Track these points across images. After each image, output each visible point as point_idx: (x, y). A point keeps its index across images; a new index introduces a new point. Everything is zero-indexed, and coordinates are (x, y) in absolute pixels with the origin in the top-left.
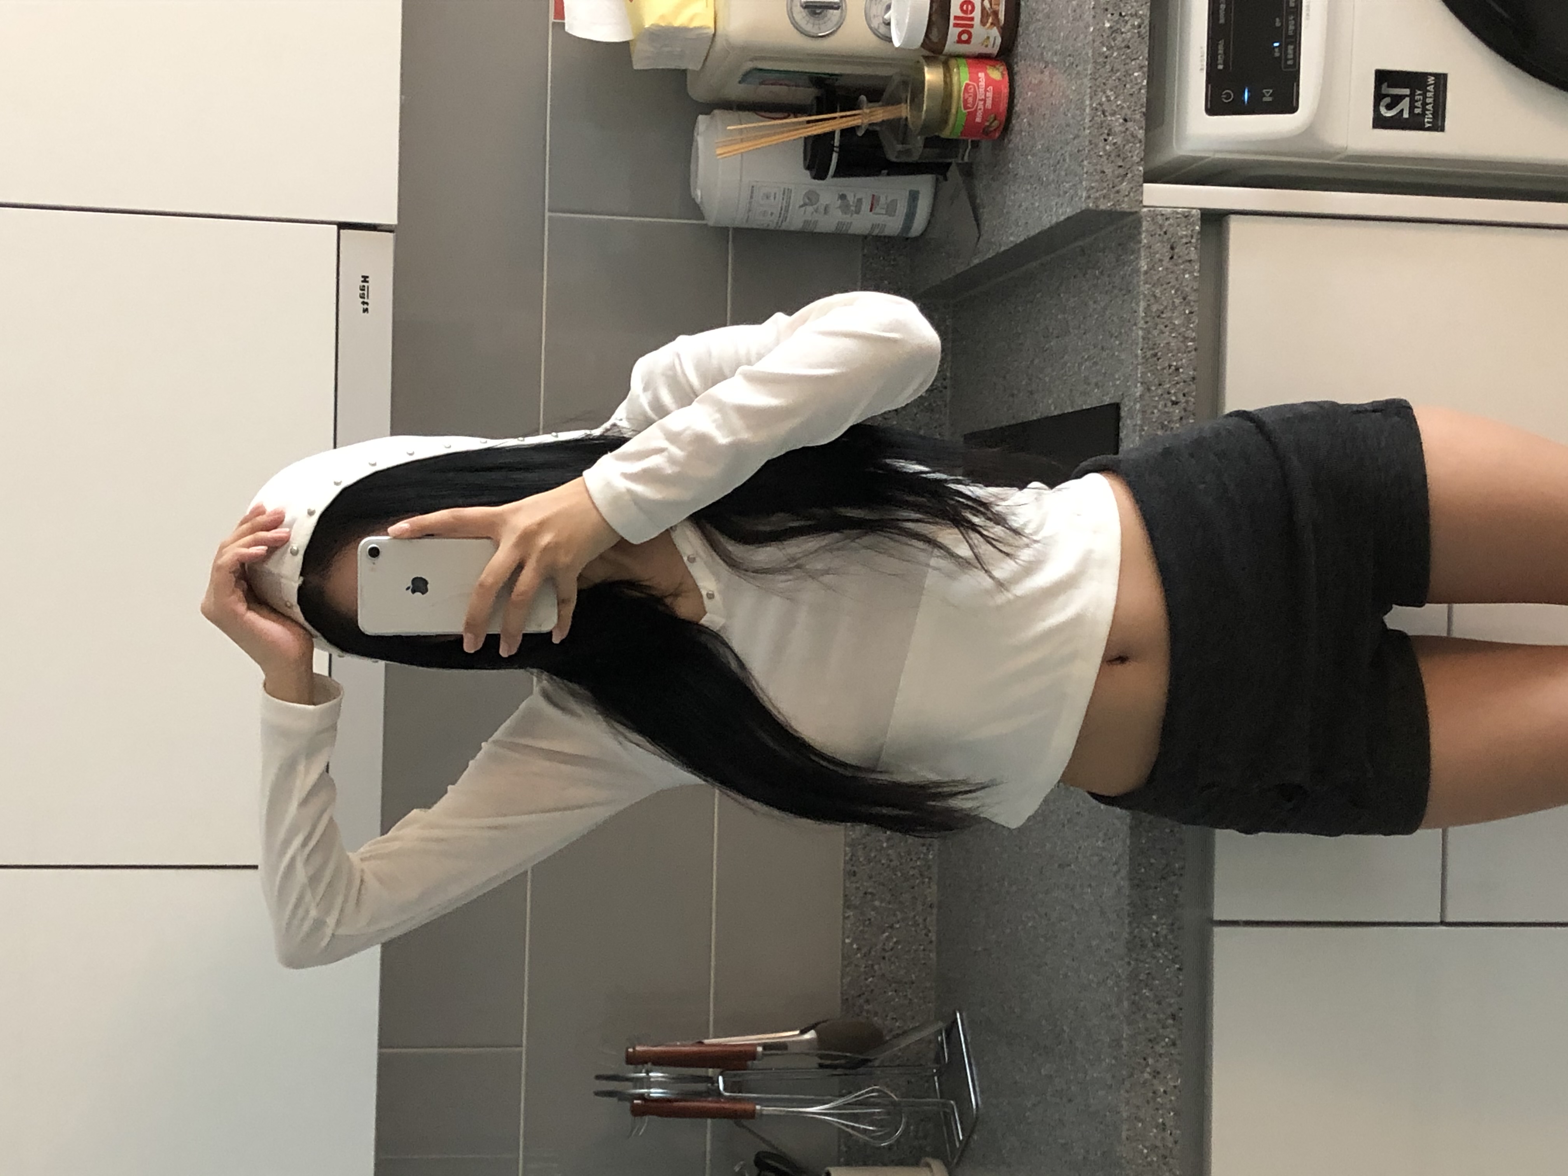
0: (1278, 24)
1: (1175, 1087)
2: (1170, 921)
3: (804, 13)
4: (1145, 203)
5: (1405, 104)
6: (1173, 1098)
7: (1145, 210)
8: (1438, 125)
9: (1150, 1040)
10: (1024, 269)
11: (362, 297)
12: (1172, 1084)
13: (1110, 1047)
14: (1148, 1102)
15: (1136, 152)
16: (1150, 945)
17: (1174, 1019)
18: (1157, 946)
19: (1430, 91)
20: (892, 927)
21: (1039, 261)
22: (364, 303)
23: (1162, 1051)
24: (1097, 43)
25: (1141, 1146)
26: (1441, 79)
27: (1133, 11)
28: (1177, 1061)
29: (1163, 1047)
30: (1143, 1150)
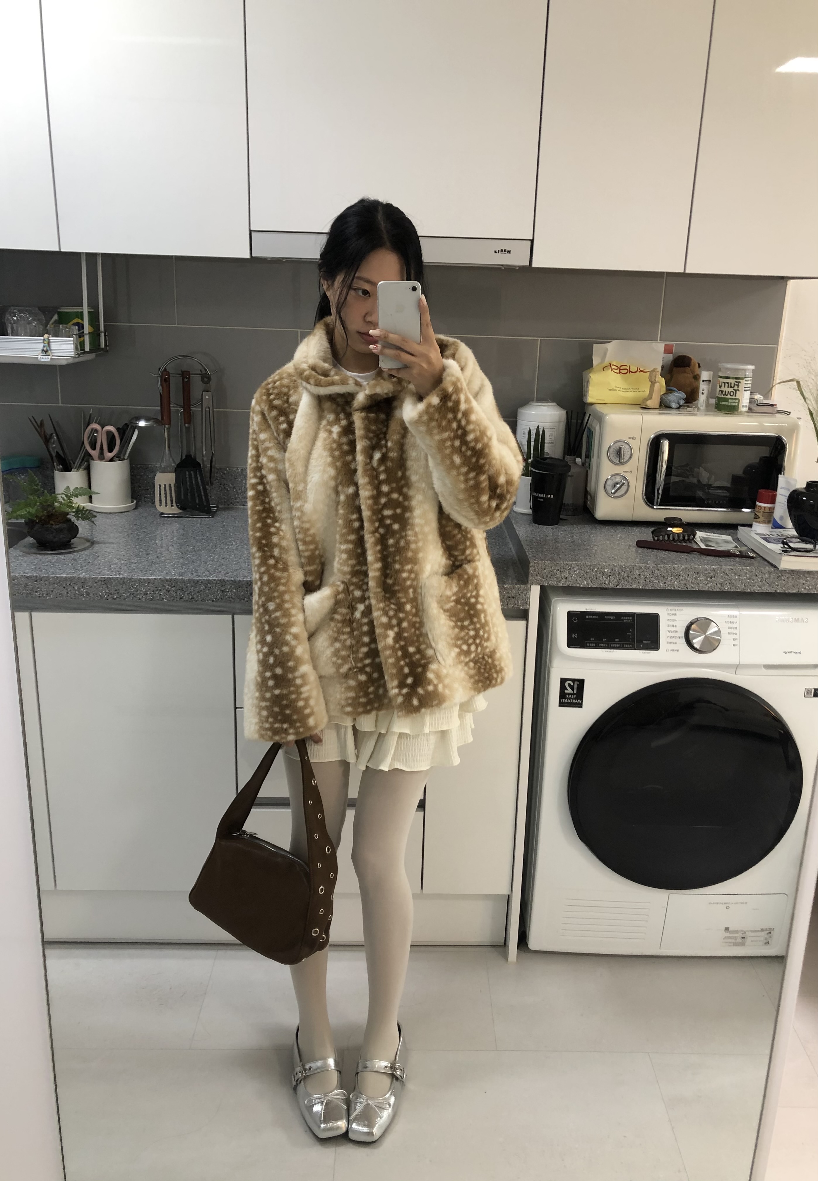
0: (604, 640)
2: (233, 597)
3: (618, 448)
4: (532, 586)
5: (569, 691)
7: (529, 586)
8: (561, 704)
9: (182, 588)
10: (510, 541)
11: (502, 250)
12: (164, 597)
13: (179, 573)
14: (156, 587)
15: (553, 582)
16: (223, 589)
17: (192, 598)
18: (223, 591)
19: (576, 701)
20: (234, 488)
21: (512, 548)
22: (499, 251)
24: (598, 566)
25: (137, 585)
26: (580, 705)
27: (611, 581)
28: (174, 599)
29: (180, 593)
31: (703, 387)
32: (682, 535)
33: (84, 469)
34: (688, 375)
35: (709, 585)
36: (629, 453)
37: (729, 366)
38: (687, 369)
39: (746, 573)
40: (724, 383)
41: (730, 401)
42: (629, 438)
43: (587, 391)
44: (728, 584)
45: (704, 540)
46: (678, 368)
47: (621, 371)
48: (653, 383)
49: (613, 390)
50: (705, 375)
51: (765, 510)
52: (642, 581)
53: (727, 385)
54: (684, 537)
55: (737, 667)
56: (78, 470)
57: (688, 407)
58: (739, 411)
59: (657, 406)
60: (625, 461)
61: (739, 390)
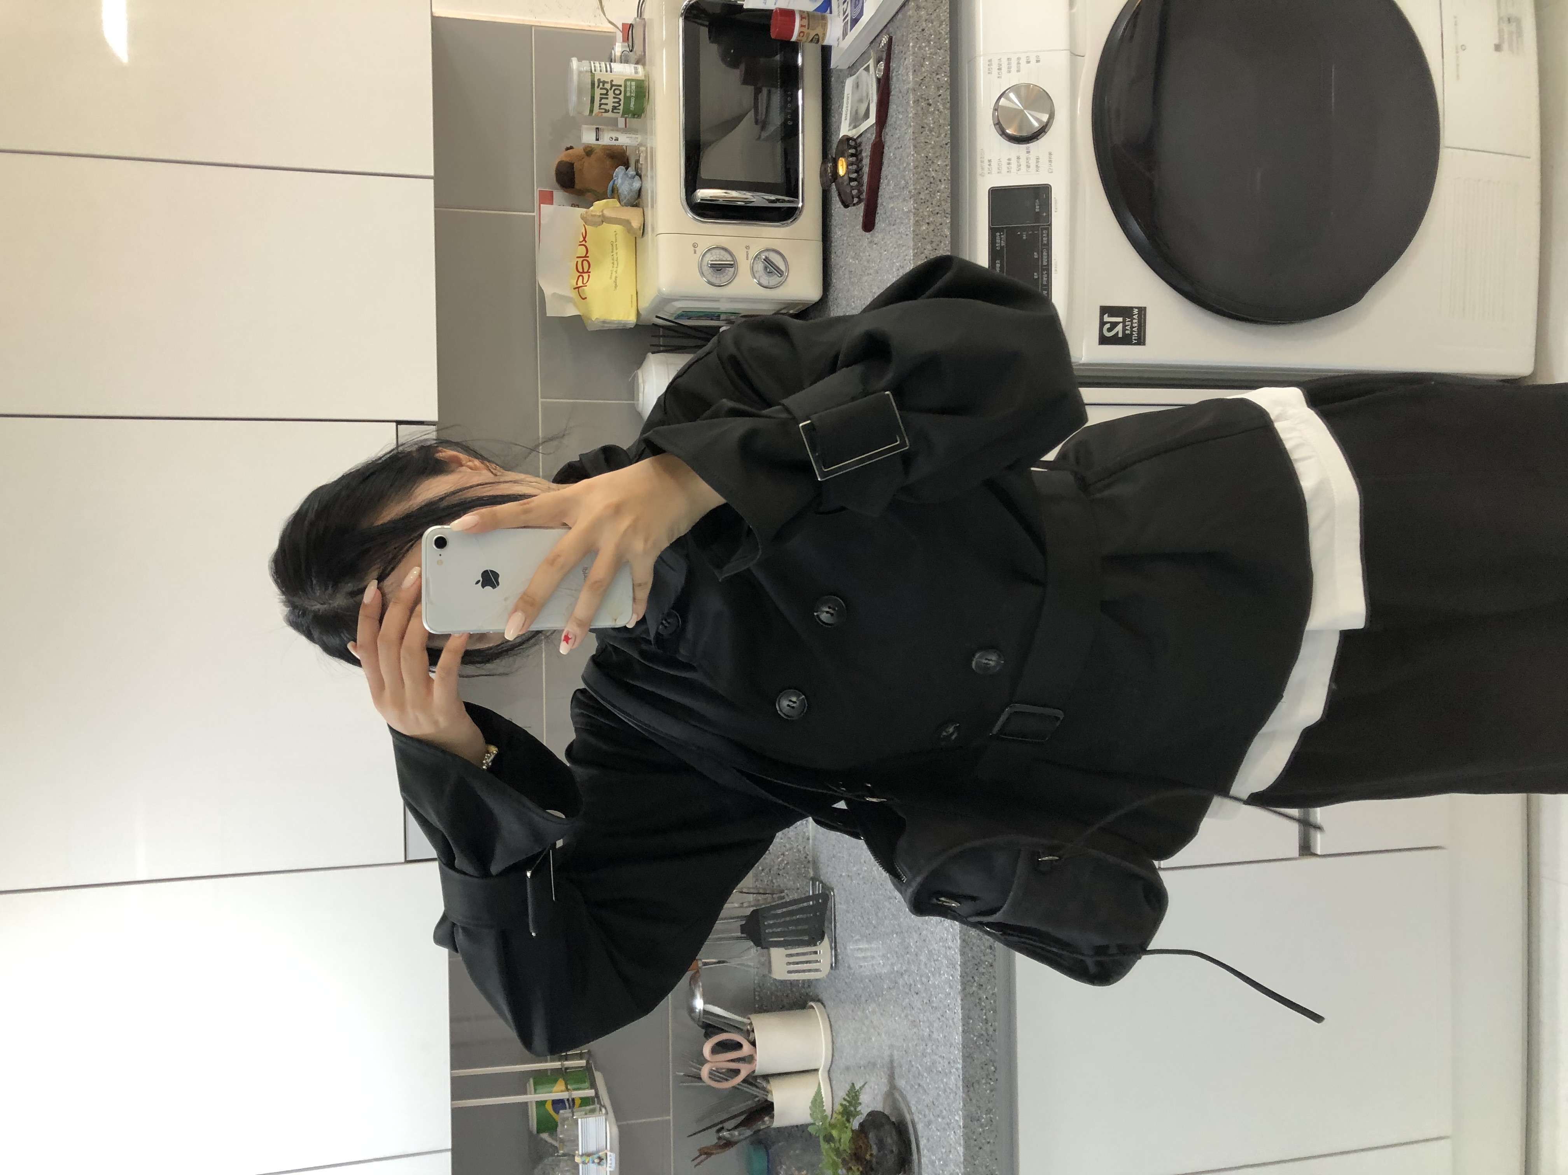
1: (993, 994)
3: (710, 270)
5: (1119, 330)
6: (992, 1001)
8: (1141, 341)
9: (976, 965)
12: (991, 992)
14: (976, 1005)
19: (1135, 319)
23: (984, 971)
25: (972, 1036)
26: (1142, 311)
28: (994, 976)
29: (984, 968)
30: (973, 1038)
31: (606, 139)
32: (851, 159)
33: (768, 1082)
34: (586, 164)
35: (941, 107)
36: (718, 251)
37: (574, 98)
38: (577, 166)
39: (920, 48)
40: (601, 105)
41: (628, 94)
42: (695, 252)
43: (619, 323)
44: (938, 76)
45: (856, 121)
46: (577, 181)
47: (585, 270)
48: (604, 220)
49: (615, 282)
50: (588, 137)
51: (805, 26)
52: (938, 219)
53: (603, 101)
54: (852, 155)
55: (1074, 55)
56: (767, 1092)
57: (637, 161)
58: (643, 78)
59: (637, 211)
60: (730, 258)
61: (612, 81)
